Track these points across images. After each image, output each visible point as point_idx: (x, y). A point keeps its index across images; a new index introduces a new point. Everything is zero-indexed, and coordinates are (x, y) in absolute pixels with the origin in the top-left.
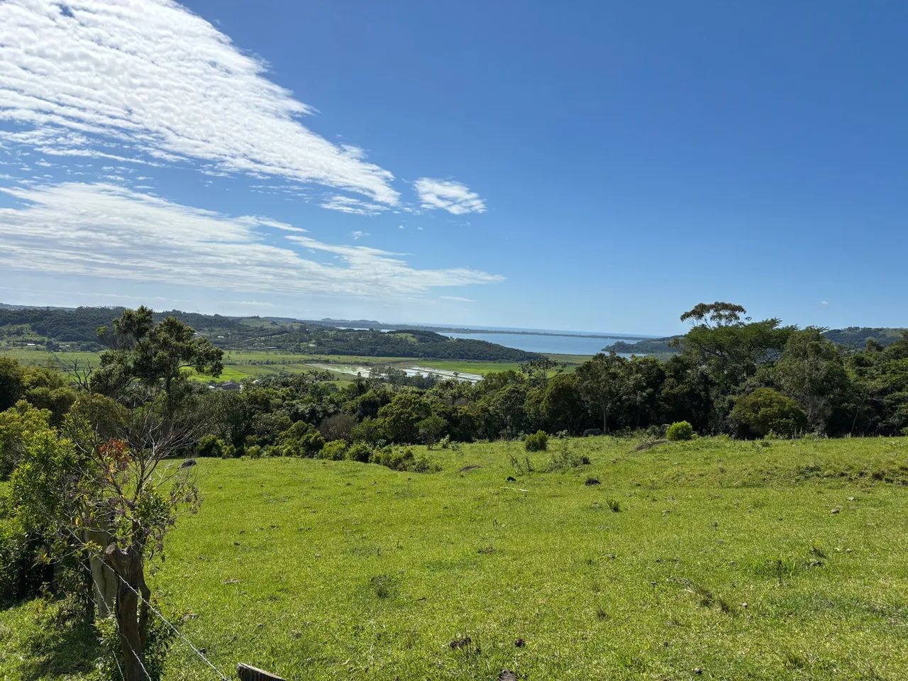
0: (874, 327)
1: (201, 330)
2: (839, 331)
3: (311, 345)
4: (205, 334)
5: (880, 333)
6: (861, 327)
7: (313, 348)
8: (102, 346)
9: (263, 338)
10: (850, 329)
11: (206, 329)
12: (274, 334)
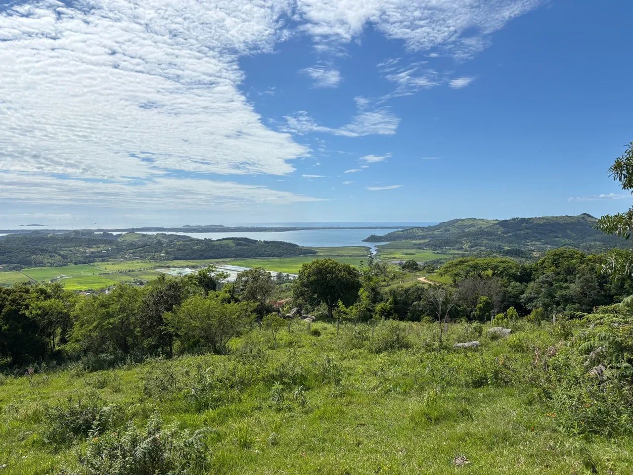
0: (527, 217)
1: (91, 247)
2: (507, 221)
3: (162, 255)
4: (94, 250)
5: (531, 221)
6: (520, 217)
7: (163, 257)
8: (23, 266)
9: (132, 251)
10: (513, 219)
11: (94, 246)
12: (139, 248)
